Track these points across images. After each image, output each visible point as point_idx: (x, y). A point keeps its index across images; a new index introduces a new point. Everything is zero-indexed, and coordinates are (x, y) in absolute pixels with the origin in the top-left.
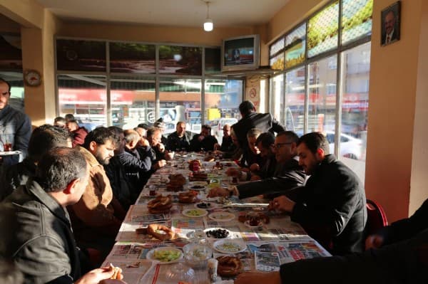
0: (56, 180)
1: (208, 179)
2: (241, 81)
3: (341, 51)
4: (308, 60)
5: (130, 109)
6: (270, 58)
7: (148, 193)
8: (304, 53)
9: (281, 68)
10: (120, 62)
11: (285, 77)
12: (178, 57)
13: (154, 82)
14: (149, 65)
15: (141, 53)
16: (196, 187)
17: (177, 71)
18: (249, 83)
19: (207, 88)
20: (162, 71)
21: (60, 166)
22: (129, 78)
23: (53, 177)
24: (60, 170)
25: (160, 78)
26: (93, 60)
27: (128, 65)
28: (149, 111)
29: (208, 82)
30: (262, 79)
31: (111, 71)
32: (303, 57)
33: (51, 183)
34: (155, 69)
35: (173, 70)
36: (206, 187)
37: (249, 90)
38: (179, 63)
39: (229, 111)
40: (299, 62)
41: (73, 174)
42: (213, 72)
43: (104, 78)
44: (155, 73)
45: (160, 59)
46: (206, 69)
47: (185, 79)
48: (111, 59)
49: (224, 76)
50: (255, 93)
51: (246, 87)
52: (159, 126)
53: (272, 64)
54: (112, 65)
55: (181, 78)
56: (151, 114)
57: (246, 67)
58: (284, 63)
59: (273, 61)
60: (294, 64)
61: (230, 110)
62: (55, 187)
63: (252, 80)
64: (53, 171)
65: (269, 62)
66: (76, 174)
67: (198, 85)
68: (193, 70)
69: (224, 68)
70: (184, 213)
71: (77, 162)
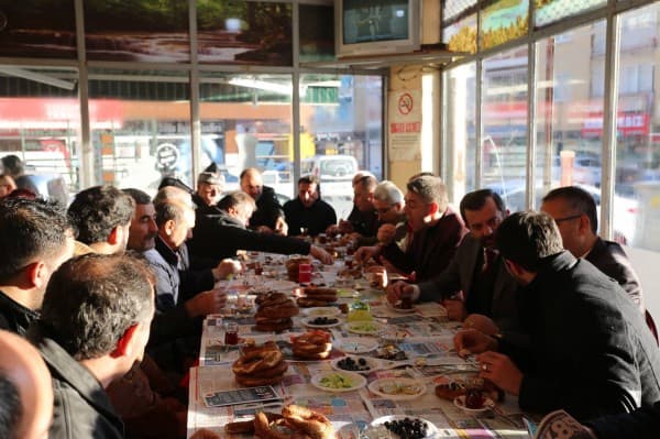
0: (96, 333)
1: (340, 302)
2: (379, 78)
3: (615, 13)
4: (534, 32)
5: (118, 140)
6: (443, 25)
7: (223, 339)
8: (525, 16)
9: (471, 47)
10: (109, 37)
11: (479, 68)
12: (234, 25)
13: (186, 80)
14: (175, 43)
15: (158, 15)
16: (319, 321)
17: (238, 57)
18: (396, 80)
19: (302, 93)
20: (204, 58)
21: (100, 304)
22: (126, 72)
23: (87, 331)
24: (100, 312)
25: (201, 71)
26: (45, 32)
27: (128, 43)
28: (161, 142)
29: (306, 80)
30: (428, 72)
31: (90, 57)
32: (522, 23)
33: (84, 341)
34: (189, 52)
35: (228, 54)
36: (340, 321)
37: (396, 97)
38: (242, 38)
39: (335, 140)
40: (512, 37)
41: (127, 317)
42: (317, 58)
43: (74, 72)
44: (188, 62)
45: (200, 29)
46: (302, 53)
47: (255, 73)
48: (87, 30)
49: (343, 66)
50: (411, 104)
51: (389, 90)
52: (212, 181)
53: (446, 40)
54: (90, 45)
55: (249, 73)
56: (163, 150)
57: (391, 47)
58: (478, 37)
59: (450, 34)
60: (502, 40)
61: (336, 136)
62: (93, 349)
63: (402, 76)
64: (88, 316)
65: (441, 36)
66: (134, 316)
67: (286, 88)
68: (274, 55)
69: (343, 50)
70: (314, 381)
71: (133, 289)
